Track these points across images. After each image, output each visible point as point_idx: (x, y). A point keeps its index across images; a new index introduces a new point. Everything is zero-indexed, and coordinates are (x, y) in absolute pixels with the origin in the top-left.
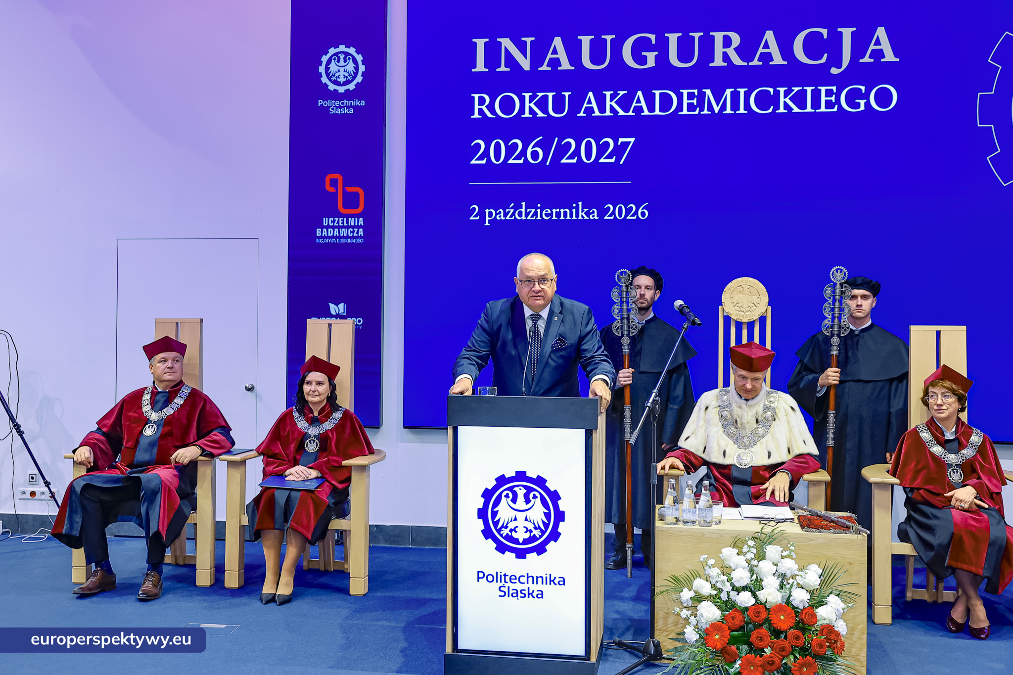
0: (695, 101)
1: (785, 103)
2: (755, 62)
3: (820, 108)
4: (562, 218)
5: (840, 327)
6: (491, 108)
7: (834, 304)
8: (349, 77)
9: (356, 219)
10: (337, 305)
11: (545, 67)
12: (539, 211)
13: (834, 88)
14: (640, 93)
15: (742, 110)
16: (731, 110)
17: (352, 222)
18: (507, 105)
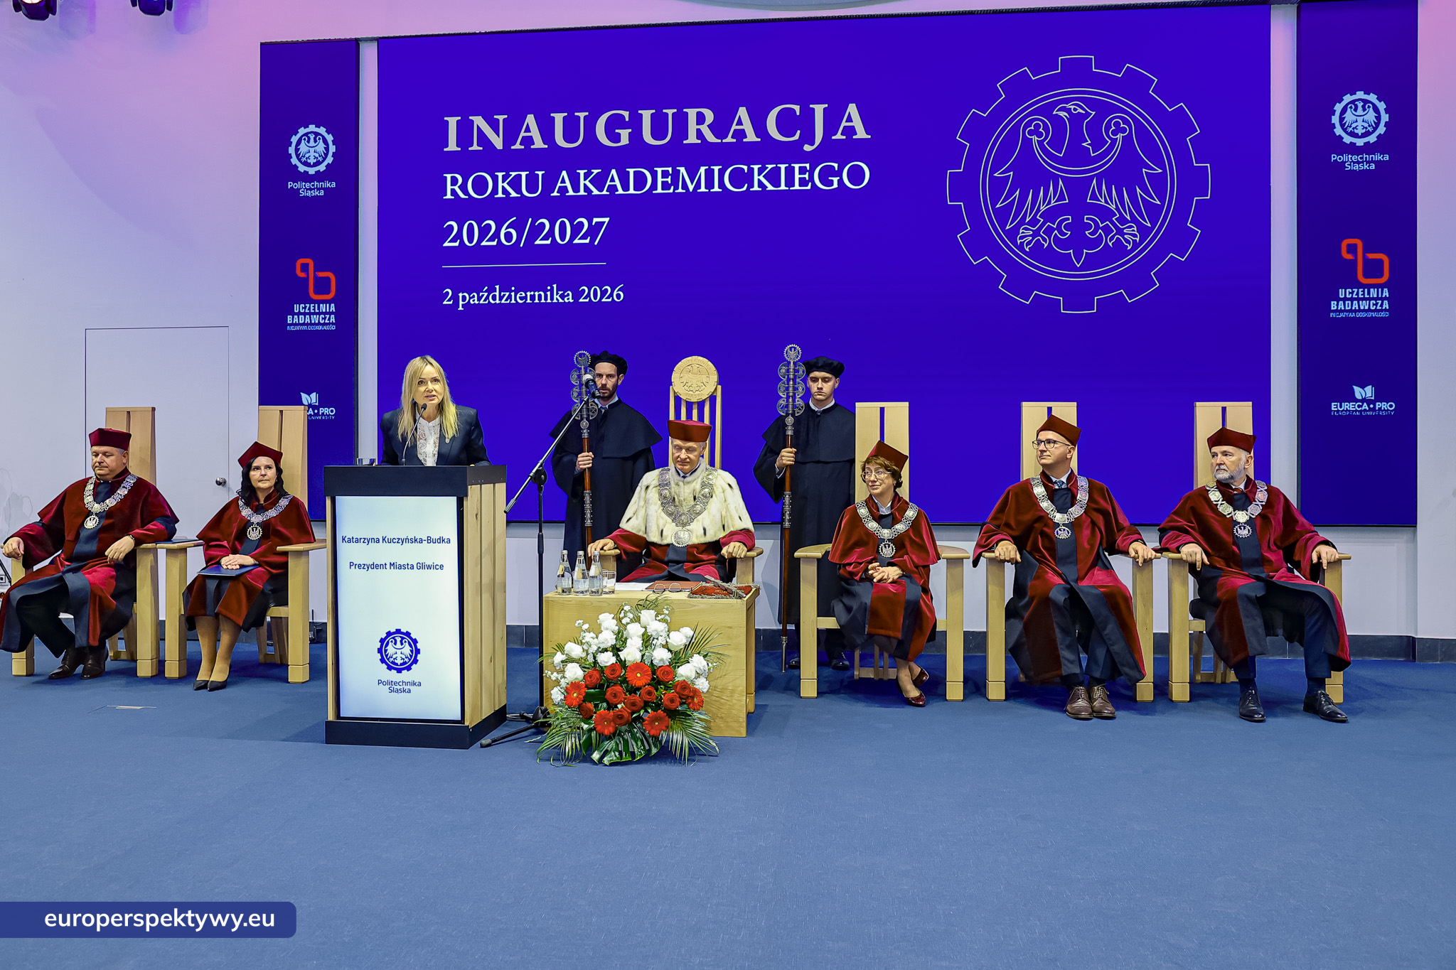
0: (669, 180)
1: (760, 182)
2: (729, 139)
3: (794, 186)
4: (537, 301)
5: (794, 406)
6: (464, 188)
7: (788, 384)
8: (319, 158)
9: (328, 305)
10: (309, 395)
11: (518, 146)
12: (513, 294)
13: (807, 165)
14: (614, 172)
15: (716, 189)
16: (706, 188)
17: (323, 308)
18: (480, 185)
